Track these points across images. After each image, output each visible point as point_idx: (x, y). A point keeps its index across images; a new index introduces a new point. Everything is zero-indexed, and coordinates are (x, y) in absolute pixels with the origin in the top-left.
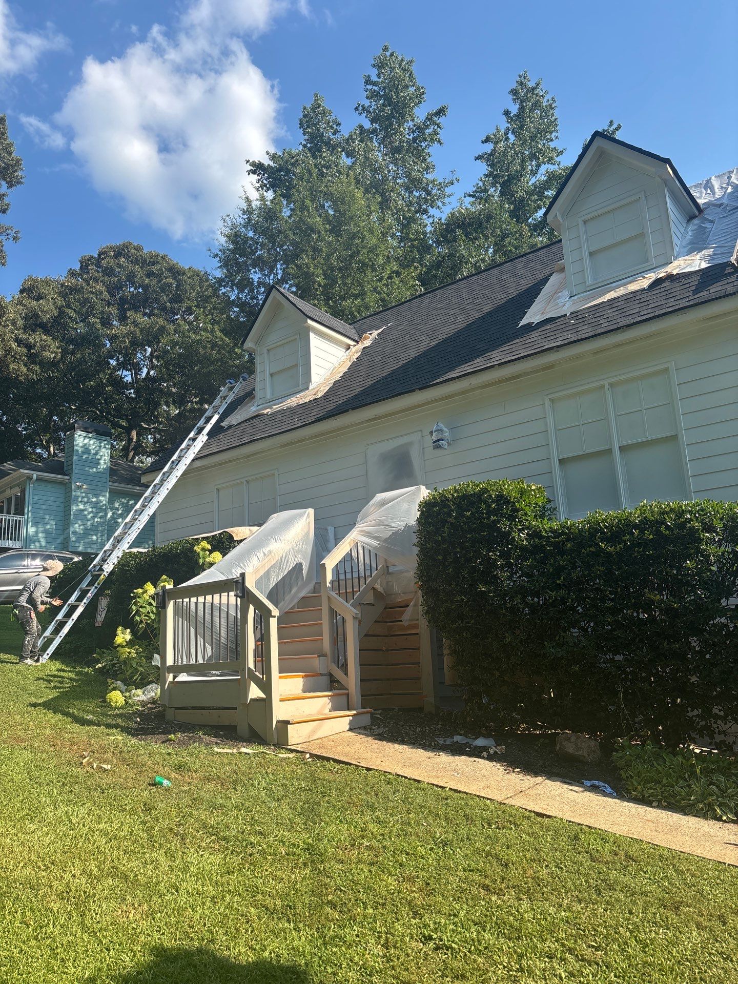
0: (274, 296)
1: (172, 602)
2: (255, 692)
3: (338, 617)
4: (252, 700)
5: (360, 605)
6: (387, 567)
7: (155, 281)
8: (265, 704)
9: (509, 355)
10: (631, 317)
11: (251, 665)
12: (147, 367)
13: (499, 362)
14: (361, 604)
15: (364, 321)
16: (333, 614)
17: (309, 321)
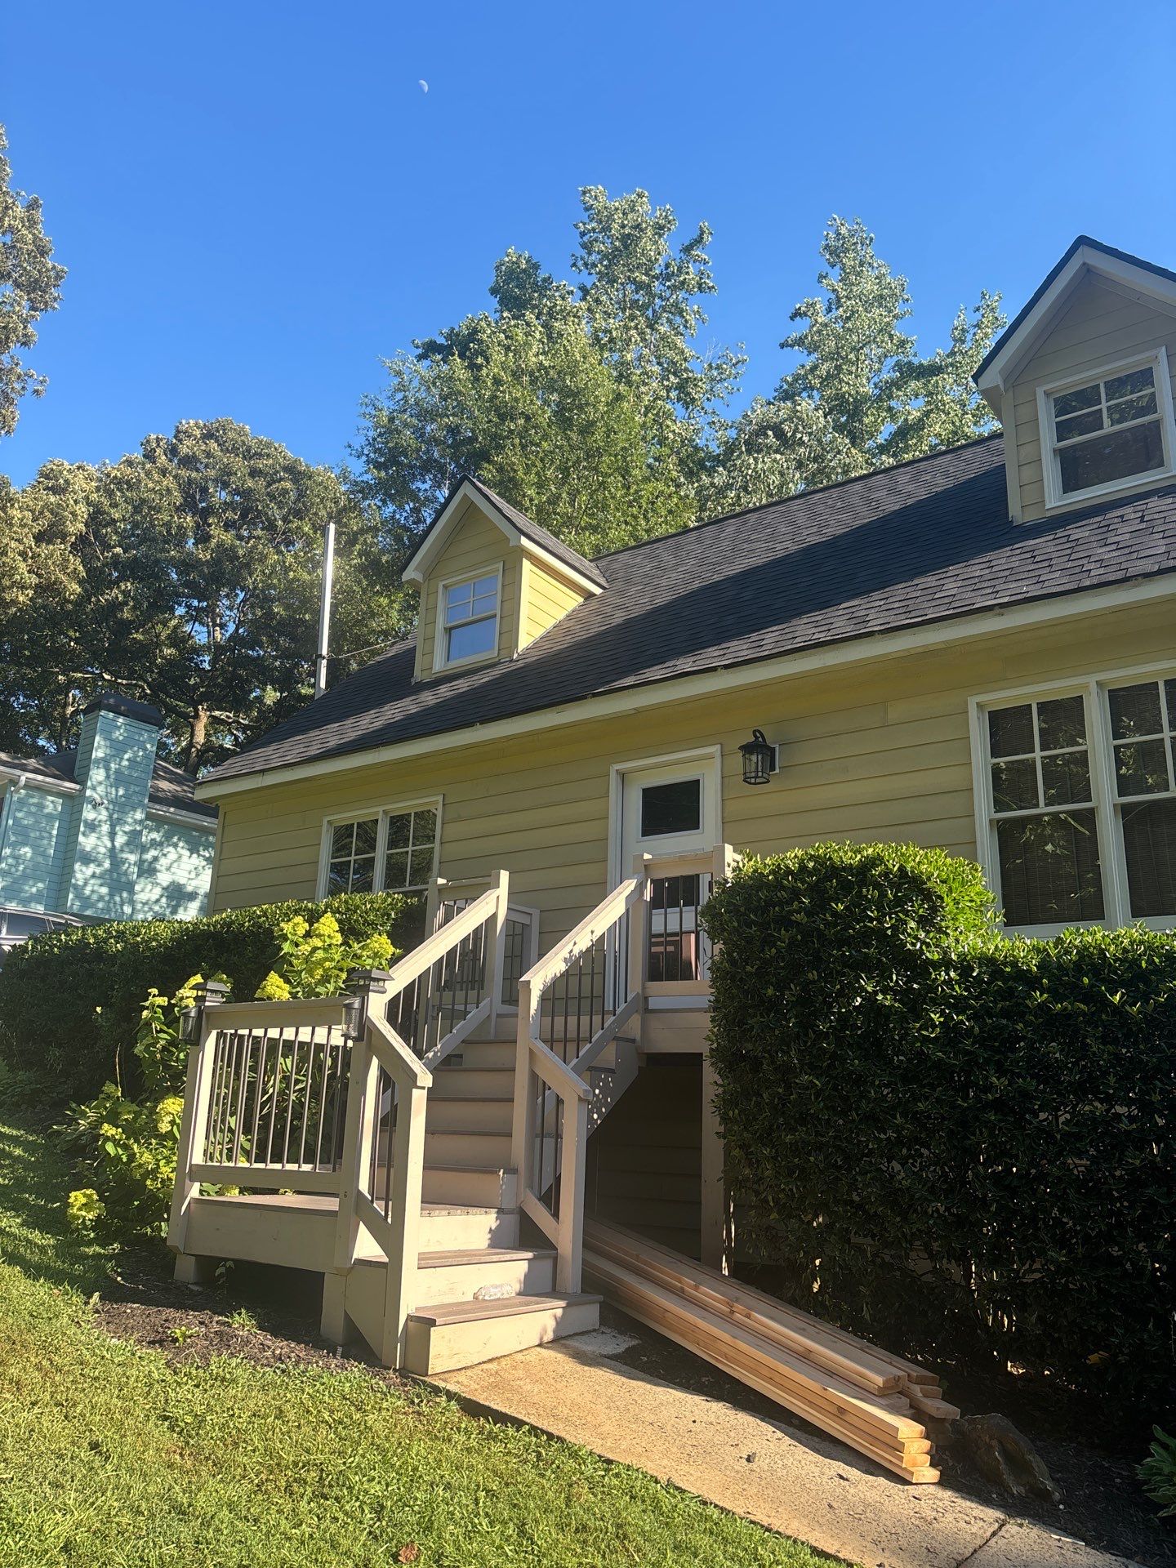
0: (465, 495)
1: (214, 1033)
2: (366, 1247)
3: (547, 1092)
4: (360, 1262)
5: (592, 1071)
6: (646, 999)
7: (262, 482)
8: (388, 1274)
9: (903, 616)
10: (1152, 560)
11: (364, 1185)
12: (234, 622)
13: (882, 627)
14: (591, 1069)
15: (616, 557)
16: (538, 1086)
17: (524, 541)
